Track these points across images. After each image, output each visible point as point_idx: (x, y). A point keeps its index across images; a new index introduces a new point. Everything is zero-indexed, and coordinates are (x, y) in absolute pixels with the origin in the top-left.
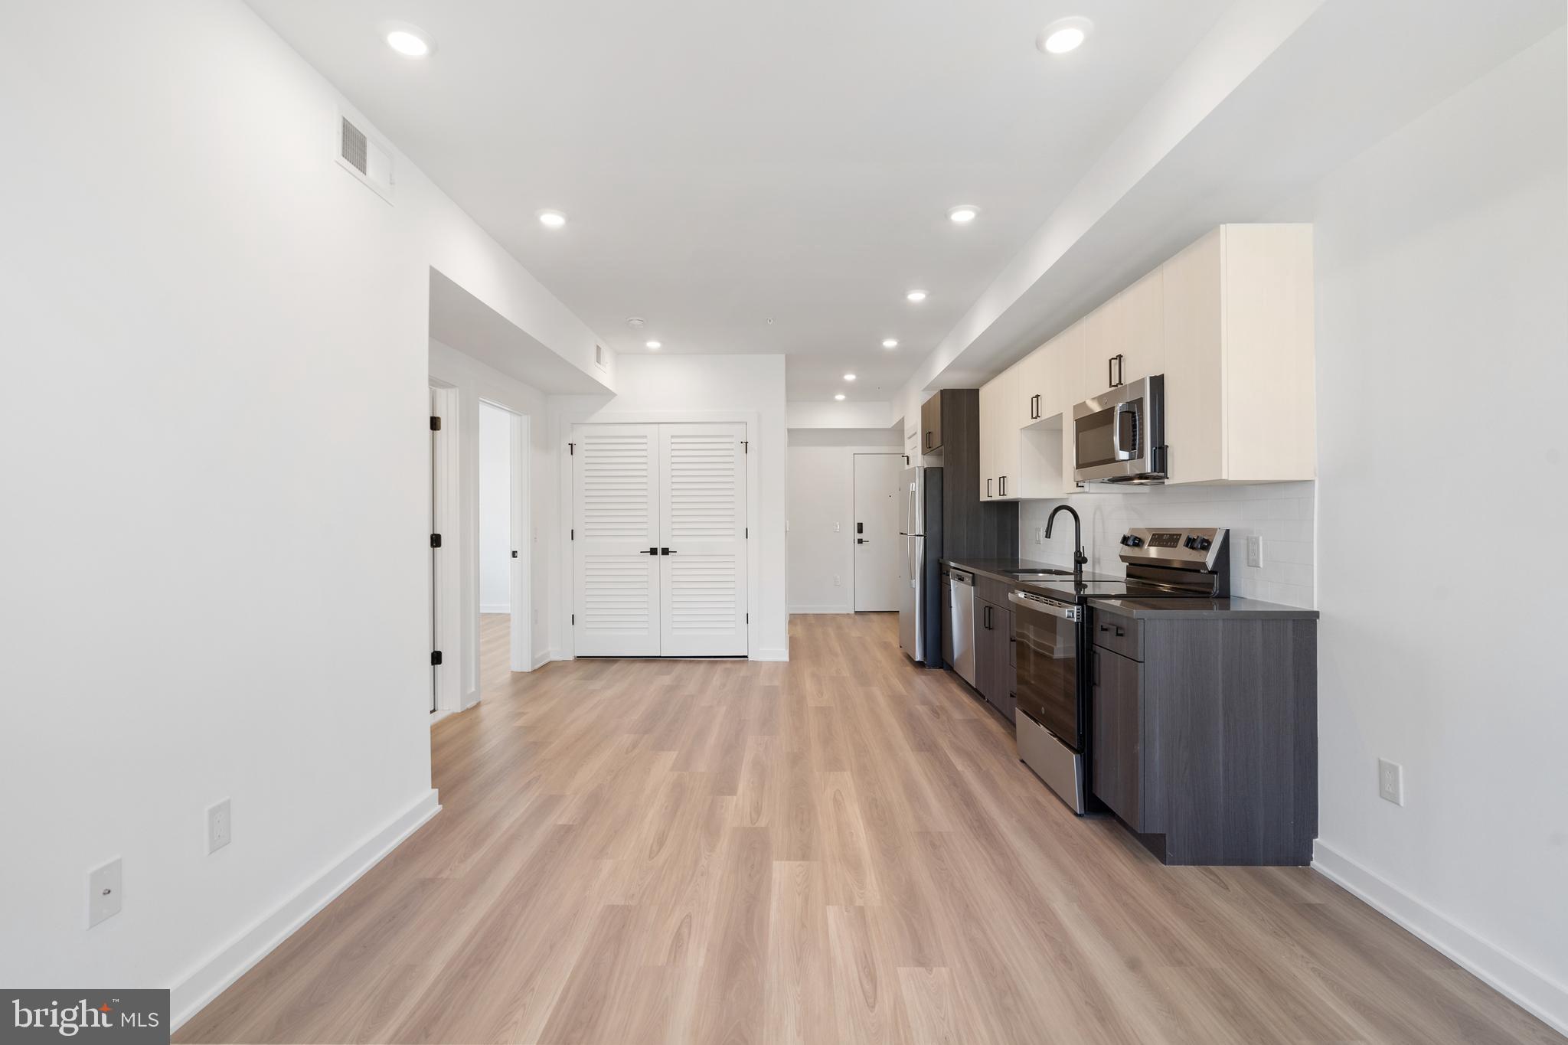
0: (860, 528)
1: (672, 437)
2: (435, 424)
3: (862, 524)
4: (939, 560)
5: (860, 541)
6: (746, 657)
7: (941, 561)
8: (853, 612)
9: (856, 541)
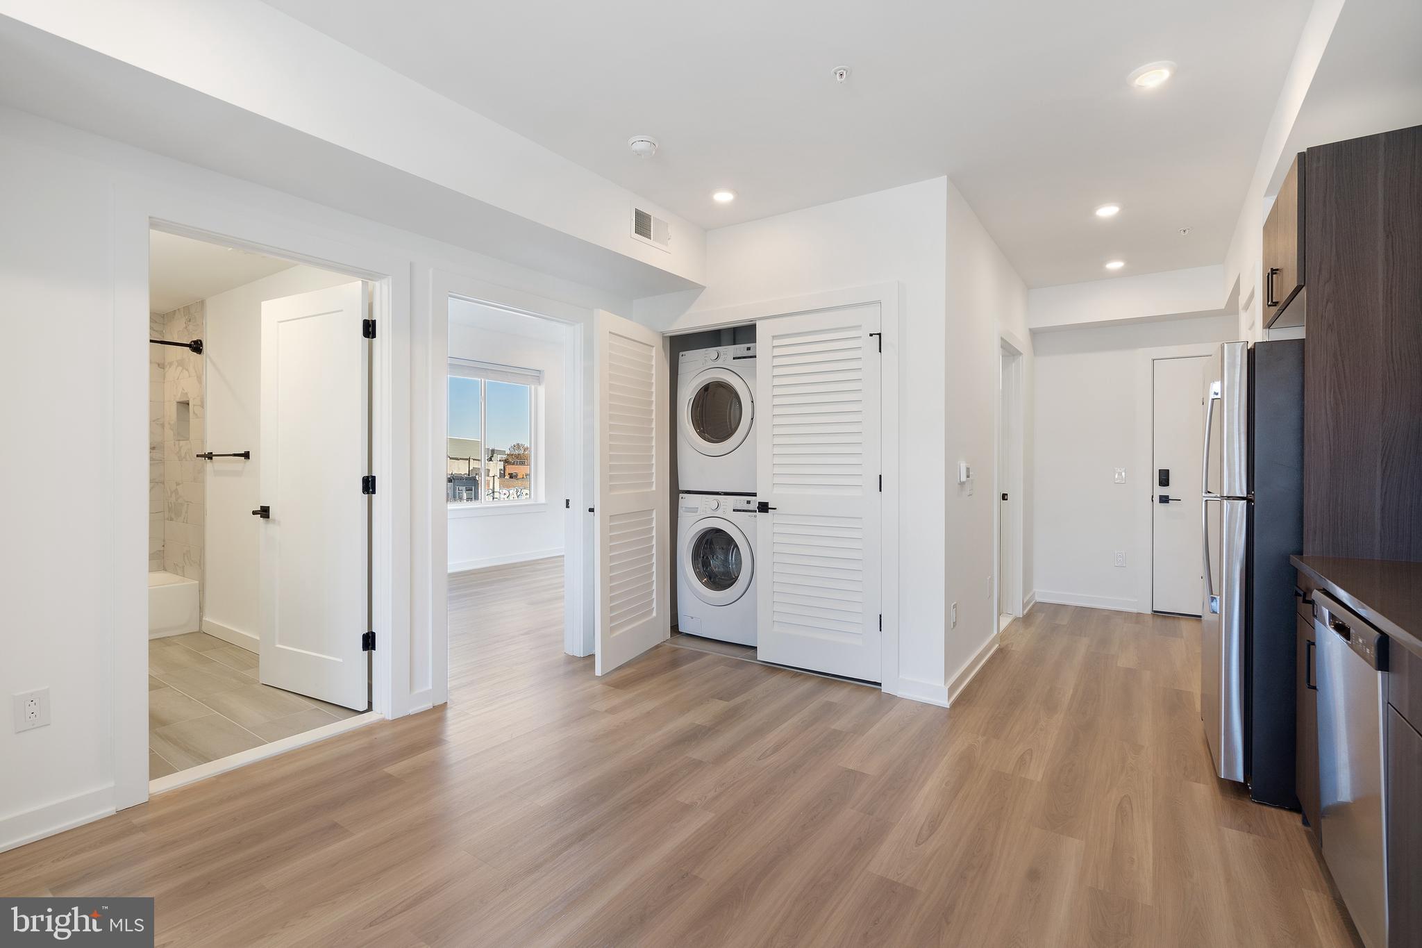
0: (1164, 479)
1: (774, 337)
2: (369, 329)
3: (1167, 471)
4: (1288, 558)
5: (1164, 499)
6: (880, 684)
7: (1294, 560)
8: (1149, 612)
9: (1157, 499)
